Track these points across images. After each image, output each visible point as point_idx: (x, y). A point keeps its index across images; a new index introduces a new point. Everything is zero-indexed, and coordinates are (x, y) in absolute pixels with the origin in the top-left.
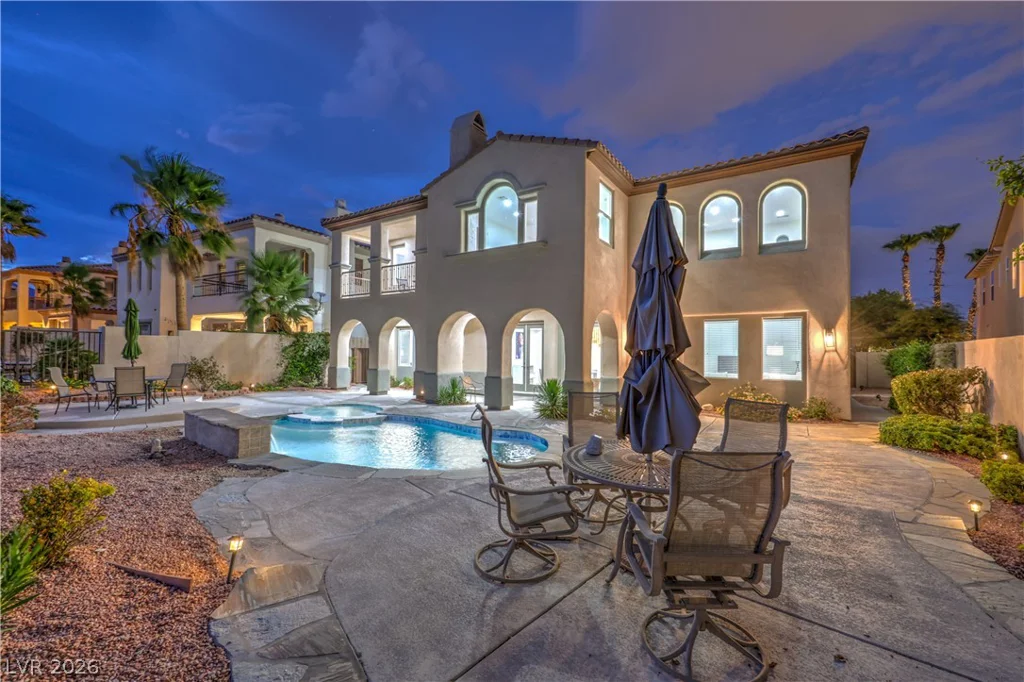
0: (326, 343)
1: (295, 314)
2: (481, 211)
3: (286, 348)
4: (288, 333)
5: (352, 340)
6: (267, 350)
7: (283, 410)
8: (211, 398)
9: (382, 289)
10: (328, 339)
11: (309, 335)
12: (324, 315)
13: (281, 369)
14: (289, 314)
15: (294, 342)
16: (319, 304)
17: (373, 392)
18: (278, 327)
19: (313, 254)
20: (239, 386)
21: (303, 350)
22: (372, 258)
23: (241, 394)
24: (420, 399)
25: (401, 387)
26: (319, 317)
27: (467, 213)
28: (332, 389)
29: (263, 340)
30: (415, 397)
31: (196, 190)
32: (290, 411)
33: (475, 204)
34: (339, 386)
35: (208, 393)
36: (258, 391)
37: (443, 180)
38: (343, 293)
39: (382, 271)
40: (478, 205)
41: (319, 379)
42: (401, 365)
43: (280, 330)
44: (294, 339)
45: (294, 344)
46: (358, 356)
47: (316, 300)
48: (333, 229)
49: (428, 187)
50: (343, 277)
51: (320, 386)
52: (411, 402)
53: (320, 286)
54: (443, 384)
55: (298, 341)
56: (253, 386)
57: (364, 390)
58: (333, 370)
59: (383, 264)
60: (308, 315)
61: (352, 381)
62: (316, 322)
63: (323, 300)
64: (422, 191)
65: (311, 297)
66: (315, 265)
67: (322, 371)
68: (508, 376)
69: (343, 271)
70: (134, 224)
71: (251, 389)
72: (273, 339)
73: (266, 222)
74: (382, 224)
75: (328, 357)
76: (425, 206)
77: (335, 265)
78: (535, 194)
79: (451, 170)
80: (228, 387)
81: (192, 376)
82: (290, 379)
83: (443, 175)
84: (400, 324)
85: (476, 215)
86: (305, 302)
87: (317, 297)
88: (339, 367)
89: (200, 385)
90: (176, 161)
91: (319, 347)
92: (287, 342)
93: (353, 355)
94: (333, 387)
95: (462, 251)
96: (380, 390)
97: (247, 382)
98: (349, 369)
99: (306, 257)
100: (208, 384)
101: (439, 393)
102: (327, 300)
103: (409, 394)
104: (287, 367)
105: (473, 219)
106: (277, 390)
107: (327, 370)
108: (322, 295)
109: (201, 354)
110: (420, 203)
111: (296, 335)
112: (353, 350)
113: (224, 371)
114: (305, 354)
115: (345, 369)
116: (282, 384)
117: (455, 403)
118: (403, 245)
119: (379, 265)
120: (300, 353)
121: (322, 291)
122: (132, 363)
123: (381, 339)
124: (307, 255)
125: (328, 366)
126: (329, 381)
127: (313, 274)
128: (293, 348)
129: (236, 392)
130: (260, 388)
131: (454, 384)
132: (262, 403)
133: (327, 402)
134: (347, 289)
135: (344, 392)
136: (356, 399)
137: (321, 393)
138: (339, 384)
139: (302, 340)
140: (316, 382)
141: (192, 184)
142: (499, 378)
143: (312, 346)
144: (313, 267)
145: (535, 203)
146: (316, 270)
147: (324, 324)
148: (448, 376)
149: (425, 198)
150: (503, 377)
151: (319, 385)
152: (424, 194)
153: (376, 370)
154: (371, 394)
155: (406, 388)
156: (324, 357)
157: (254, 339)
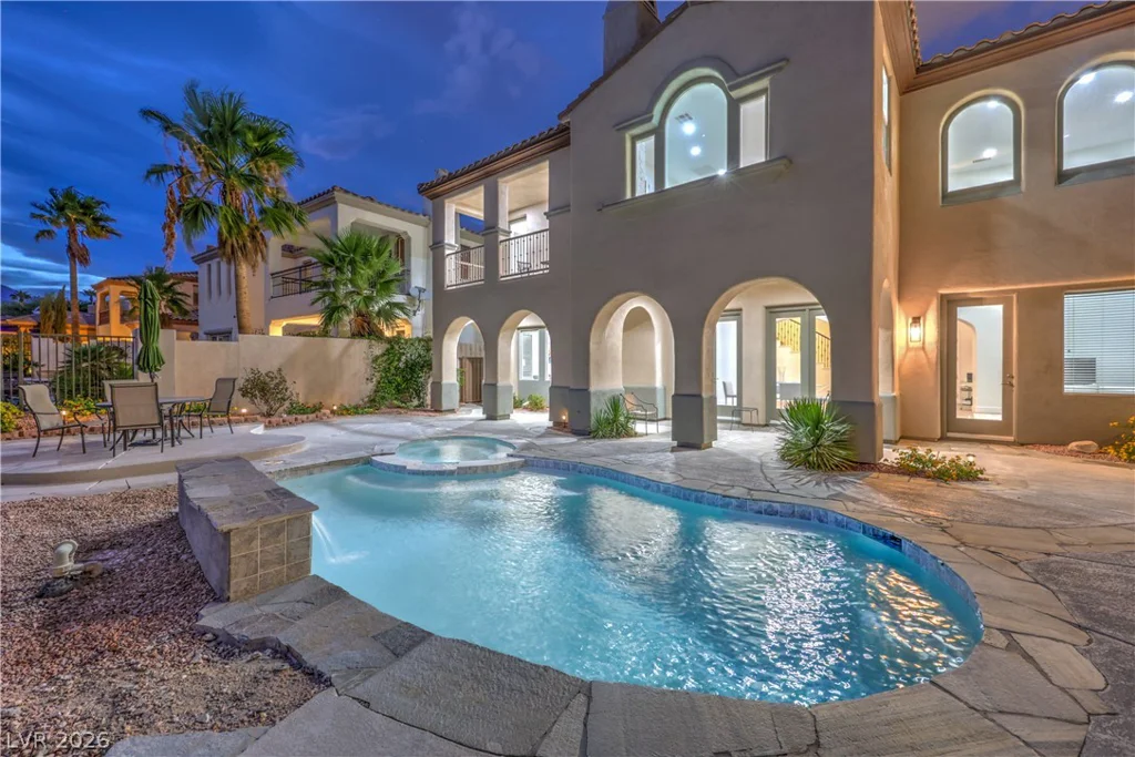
0: (428, 350)
1: (387, 313)
2: (658, 133)
3: (377, 358)
4: (379, 336)
5: (460, 346)
6: (355, 361)
7: (366, 447)
8: (278, 425)
9: (501, 273)
10: (430, 346)
11: (407, 341)
12: (425, 317)
13: (371, 386)
14: (379, 314)
15: (387, 350)
16: (417, 302)
17: (492, 416)
18: (365, 330)
19: (409, 239)
20: (316, 409)
21: (399, 360)
22: (486, 232)
23: (319, 420)
24: (559, 427)
25: (525, 408)
26: (418, 319)
27: (635, 139)
28: (436, 411)
29: (347, 347)
30: (551, 424)
31: (256, 144)
32: (377, 449)
33: (651, 118)
34: (444, 407)
35: (273, 419)
36: (342, 414)
37: (596, 91)
38: (447, 282)
39: (501, 247)
40: (655, 121)
41: (419, 398)
42: (523, 378)
43: (370, 334)
44: (388, 346)
45: (387, 352)
46: (468, 367)
47: (414, 298)
48: (433, 197)
49: (570, 109)
50: (447, 260)
51: (421, 407)
52: (548, 433)
53: (419, 278)
54: (598, 407)
55: (392, 348)
56: (335, 408)
57: (477, 413)
58: (437, 386)
59: (502, 238)
60: (404, 316)
61: (461, 401)
62: (413, 326)
63: (423, 296)
64: (560, 116)
65: (409, 294)
66: (413, 253)
67: (423, 386)
68: (710, 394)
69: (447, 252)
70: (175, 190)
71: (333, 412)
72: (361, 345)
73: (349, 197)
74: (500, 180)
75: (431, 369)
76: (566, 143)
77: (437, 245)
78: (764, 83)
79: (608, 74)
80: (303, 410)
81: (255, 396)
82: (383, 398)
83: (596, 85)
84: (524, 323)
85: (651, 140)
86: (400, 298)
87: (414, 293)
88: (444, 381)
89: (265, 408)
90: (226, 104)
91: (420, 355)
92: (379, 349)
93: (461, 367)
94: (437, 409)
95: (628, 196)
96: (500, 413)
97: (328, 402)
98: (458, 384)
99: (401, 245)
100: (275, 407)
101: (593, 419)
102: (428, 296)
103: (542, 419)
104: (379, 383)
105: (645, 148)
106: (367, 413)
107: (429, 385)
108: (421, 290)
109: (267, 366)
110: (558, 139)
111: (389, 341)
112: (461, 359)
113: (298, 389)
114: (401, 365)
115: (453, 384)
116: (373, 404)
117: (619, 435)
118: (524, 218)
119: (497, 237)
120: (395, 363)
121: (421, 285)
122: (152, 378)
123: (501, 343)
124: (402, 241)
125: (430, 381)
126: (432, 400)
127: (410, 265)
128: (386, 357)
129: (312, 416)
130: (345, 411)
131: (615, 404)
132: (343, 433)
133: (430, 432)
134: (451, 277)
135: (451, 416)
136: (469, 428)
137: (422, 417)
138: (445, 406)
139: (397, 347)
140: (416, 402)
141: (250, 136)
142: (700, 396)
143: (411, 354)
144: (410, 255)
145: (763, 99)
146: (413, 259)
147: (424, 327)
148: (604, 394)
149: (565, 129)
150: (704, 395)
151: (419, 406)
152: (564, 121)
153: (494, 386)
154: (487, 419)
155: (532, 410)
156: (425, 369)
157: (337, 345)
